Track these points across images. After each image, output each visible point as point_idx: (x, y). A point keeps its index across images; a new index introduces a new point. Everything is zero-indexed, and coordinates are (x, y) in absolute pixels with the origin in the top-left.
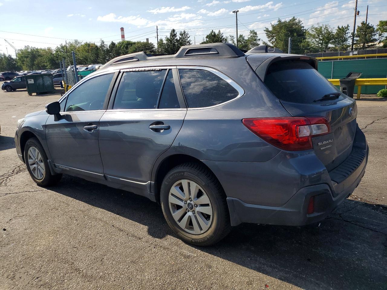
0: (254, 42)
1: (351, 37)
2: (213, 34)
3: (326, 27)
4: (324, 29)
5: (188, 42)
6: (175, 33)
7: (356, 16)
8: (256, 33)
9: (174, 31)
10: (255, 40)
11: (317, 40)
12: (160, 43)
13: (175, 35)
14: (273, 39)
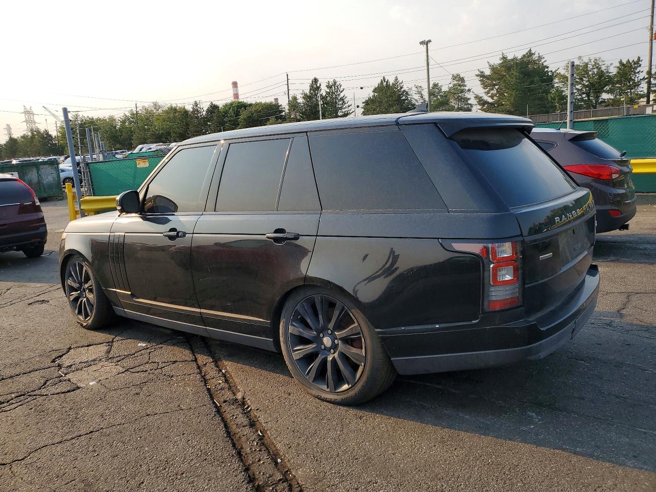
0: (460, 95)
1: (646, 79)
2: (385, 84)
3: (595, 63)
4: (591, 67)
5: (342, 99)
6: (318, 85)
7: (651, 40)
8: (462, 80)
9: (316, 80)
10: (462, 91)
11: (577, 87)
12: (293, 104)
13: (318, 88)
14: (493, 90)
